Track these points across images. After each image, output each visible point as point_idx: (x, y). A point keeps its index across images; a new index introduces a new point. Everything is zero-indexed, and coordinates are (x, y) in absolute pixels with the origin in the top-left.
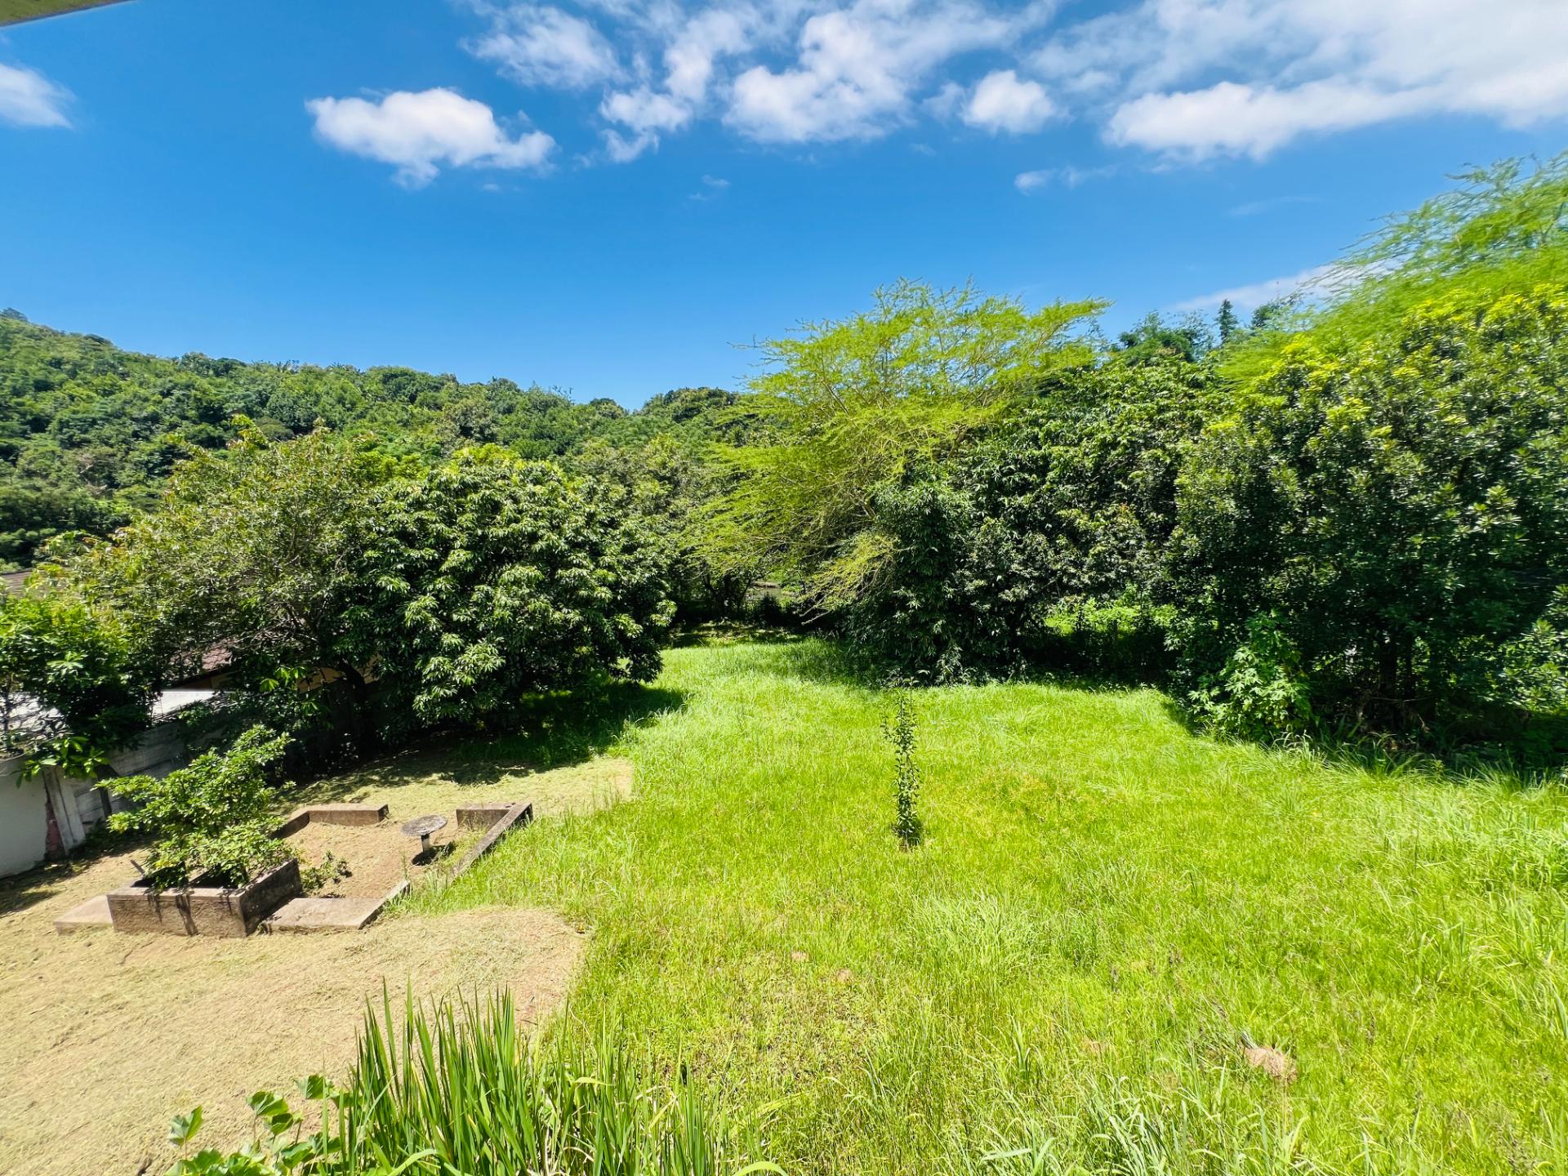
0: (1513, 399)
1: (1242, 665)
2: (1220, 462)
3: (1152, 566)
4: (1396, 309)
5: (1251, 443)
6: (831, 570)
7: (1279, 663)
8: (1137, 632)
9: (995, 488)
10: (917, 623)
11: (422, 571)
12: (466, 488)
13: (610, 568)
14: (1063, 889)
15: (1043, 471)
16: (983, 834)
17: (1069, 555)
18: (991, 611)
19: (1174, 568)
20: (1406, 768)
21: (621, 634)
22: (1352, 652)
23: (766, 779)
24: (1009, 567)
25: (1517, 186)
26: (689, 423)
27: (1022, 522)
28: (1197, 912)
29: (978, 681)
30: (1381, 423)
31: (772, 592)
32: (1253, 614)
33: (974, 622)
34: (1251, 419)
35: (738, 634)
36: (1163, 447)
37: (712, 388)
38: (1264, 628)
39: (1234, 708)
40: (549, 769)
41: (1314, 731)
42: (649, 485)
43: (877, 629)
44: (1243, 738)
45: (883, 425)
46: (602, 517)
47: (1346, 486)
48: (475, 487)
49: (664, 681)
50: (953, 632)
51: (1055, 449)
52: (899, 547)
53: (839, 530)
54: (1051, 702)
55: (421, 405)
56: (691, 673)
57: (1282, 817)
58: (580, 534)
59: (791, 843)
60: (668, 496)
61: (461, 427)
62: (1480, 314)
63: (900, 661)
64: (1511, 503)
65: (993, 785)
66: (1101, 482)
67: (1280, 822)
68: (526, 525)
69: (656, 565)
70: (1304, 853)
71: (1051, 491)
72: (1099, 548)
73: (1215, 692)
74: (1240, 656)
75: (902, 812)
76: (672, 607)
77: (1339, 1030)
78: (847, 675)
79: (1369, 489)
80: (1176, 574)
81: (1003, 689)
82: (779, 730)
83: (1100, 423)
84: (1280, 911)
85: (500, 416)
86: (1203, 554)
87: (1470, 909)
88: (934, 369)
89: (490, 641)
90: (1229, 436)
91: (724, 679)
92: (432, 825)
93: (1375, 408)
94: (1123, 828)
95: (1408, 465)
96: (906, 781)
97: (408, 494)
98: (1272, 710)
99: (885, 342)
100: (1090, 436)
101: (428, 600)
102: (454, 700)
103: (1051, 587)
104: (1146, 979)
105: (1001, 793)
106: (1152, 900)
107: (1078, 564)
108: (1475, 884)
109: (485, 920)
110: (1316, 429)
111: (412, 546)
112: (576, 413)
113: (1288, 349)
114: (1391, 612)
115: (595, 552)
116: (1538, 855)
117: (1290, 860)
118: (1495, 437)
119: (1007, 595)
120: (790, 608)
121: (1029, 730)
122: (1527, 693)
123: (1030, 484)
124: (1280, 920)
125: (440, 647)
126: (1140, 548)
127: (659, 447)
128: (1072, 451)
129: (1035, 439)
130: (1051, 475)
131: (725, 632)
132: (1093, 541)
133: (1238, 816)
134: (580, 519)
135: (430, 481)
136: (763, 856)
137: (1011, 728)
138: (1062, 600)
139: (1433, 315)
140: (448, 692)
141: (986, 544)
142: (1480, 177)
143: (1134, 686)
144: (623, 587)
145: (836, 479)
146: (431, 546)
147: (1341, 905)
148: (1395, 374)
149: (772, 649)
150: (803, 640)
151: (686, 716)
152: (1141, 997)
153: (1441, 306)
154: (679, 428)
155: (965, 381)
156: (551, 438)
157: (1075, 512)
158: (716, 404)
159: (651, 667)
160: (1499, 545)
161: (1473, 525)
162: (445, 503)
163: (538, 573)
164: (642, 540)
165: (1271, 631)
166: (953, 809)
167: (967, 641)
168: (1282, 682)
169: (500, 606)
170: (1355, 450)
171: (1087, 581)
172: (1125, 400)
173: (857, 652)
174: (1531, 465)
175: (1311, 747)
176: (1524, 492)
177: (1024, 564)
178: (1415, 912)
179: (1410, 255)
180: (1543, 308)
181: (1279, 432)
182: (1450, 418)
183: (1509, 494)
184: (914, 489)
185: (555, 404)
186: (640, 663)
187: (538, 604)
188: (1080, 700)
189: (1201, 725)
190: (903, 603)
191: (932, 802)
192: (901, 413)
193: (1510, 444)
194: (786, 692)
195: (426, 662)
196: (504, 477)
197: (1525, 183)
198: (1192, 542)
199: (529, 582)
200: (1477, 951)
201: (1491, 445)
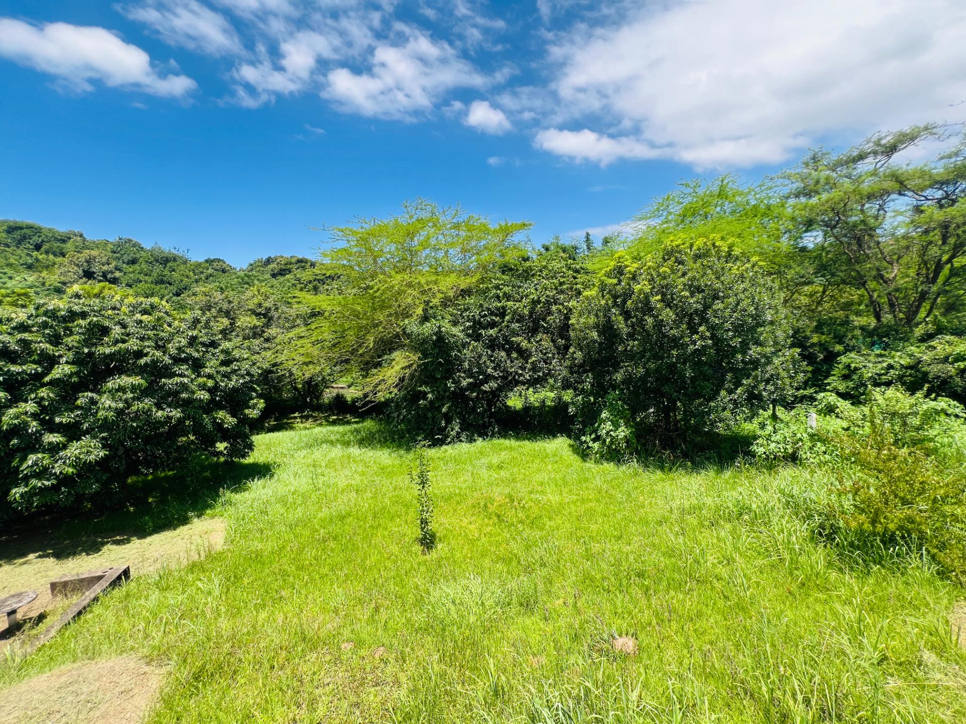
0: (706, 285)
1: (605, 421)
2: (590, 313)
3: (560, 369)
4: (660, 242)
5: (603, 302)
6: (377, 375)
7: (621, 418)
8: (555, 406)
9: (477, 325)
10: (434, 406)
11: (24, 383)
12: (73, 316)
13: (210, 376)
14: (519, 562)
15: (503, 315)
16: (473, 536)
17: (518, 363)
18: (477, 397)
19: (571, 369)
20: (677, 468)
21: (219, 427)
22: (652, 410)
23: (331, 519)
24: (486, 371)
25: (701, 191)
26: (281, 279)
27: (493, 345)
28: (589, 563)
29: (471, 440)
30: (657, 295)
31: (341, 391)
32: (608, 393)
33: (467, 404)
34: (602, 290)
35: (316, 420)
36: (562, 304)
37: (300, 257)
38: (613, 400)
39: (602, 444)
40: (150, 534)
41: (638, 453)
42: (248, 319)
43: (409, 412)
44: (607, 460)
45: (410, 285)
46: (205, 339)
47: (645, 325)
48: (84, 315)
49: (255, 457)
50: (455, 411)
51: (509, 303)
52: (421, 360)
53: (385, 350)
54: (511, 449)
55: (47, 252)
56: (279, 449)
57: (627, 500)
58: (183, 352)
59: (348, 561)
60: (263, 327)
61: (84, 271)
62: (691, 246)
63: (424, 431)
64: (708, 334)
65: (479, 504)
66: (534, 322)
67: (626, 504)
68: (133, 344)
69: (248, 374)
70: (636, 519)
71: (508, 326)
72: (534, 359)
73: (593, 436)
74: (603, 415)
75: (422, 529)
76: (261, 404)
77: (656, 617)
78: (391, 442)
79: (654, 327)
80: (572, 373)
81: (485, 443)
82: (342, 483)
83: (531, 290)
84: (627, 555)
85: (125, 265)
86: (584, 361)
87: (706, 537)
88: (441, 254)
89: (94, 437)
90: (593, 298)
91: (304, 452)
92: (20, 601)
93: (654, 287)
94: (550, 519)
95: (668, 315)
96: (425, 508)
97: (12, 319)
98: (619, 443)
99: (411, 235)
100: (527, 296)
101: (30, 407)
102: (55, 488)
103: (509, 382)
104: (564, 611)
105: (483, 508)
106: (566, 561)
107: (523, 368)
108: (707, 523)
109: (63, 679)
110: (630, 296)
111: (14, 362)
112: (192, 267)
113: (617, 255)
114: (666, 389)
115: (197, 365)
116: (730, 505)
117: (631, 524)
118: (700, 303)
119: (486, 388)
120: (354, 401)
121: (500, 467)
122: (720, 425)
123: (496, 323)
124: (627, 560)
125: (41, 445)
126: (554, 358)
127: (256, 293)
128: (518, 304)
129: (498, 297)
130: (507, 318)
131: (307, 420)
132: (530, 355)
133: (606, 503)
134: (183, 340)
135: (37, 309)
136: (327, 575)
137: (490, 467)
138: (515, 389)
139: (674, 244)
140: (46, 483)
141: (473, 358)
142: (687, 186)
143: (555, 436)
144: (221, 391)
145: (381, 316)
146: (34, 362)
147: (654, 545)
148: (661, 271)
149: (340, 429)
150: (362, 422)
151: (273, 481)
152: (561, 623)
153: (677, 241)
154: (274, 281)
155: (459, 262)
156: (170, 284)
157: (520, 339)
158: (303, 267)
159: (245, 448)
160: (705, 354)
161: (695, 345)
162: (51, 327)
163: (142, 381)
164: (237, 356)
165: (617, 401)
166: (454, 521)
167: (464, 416)
168: (623, 428)
169: (104, 409)
170: (647, 308)
171: (528, 378)
172: (543, 278)
173: (396, 427)
174: (715, 317)
175: (638, 462)
176: (712, 328)
177: (494, 369)
178: (685, 544)
179: (664, 217)
180: (714, 245)
181: (615, 297)
182: (683, 293)
183: (707, 330)
184: (428, 324)
185: (175, 260)
186: (236, 446)
187: (141, 406)
188: (528, 446)
189: (587, 455)
190: (424, 395)
191: (442, 520)
192: (420, 278)
193: (707, 307)
194: (349, 457)
195: (24, 459)
196: (114, 308)
197: (703, 190)
198: (579, 355)
199: (133, 388)
200: (711, 559)
201: (700, 307)
